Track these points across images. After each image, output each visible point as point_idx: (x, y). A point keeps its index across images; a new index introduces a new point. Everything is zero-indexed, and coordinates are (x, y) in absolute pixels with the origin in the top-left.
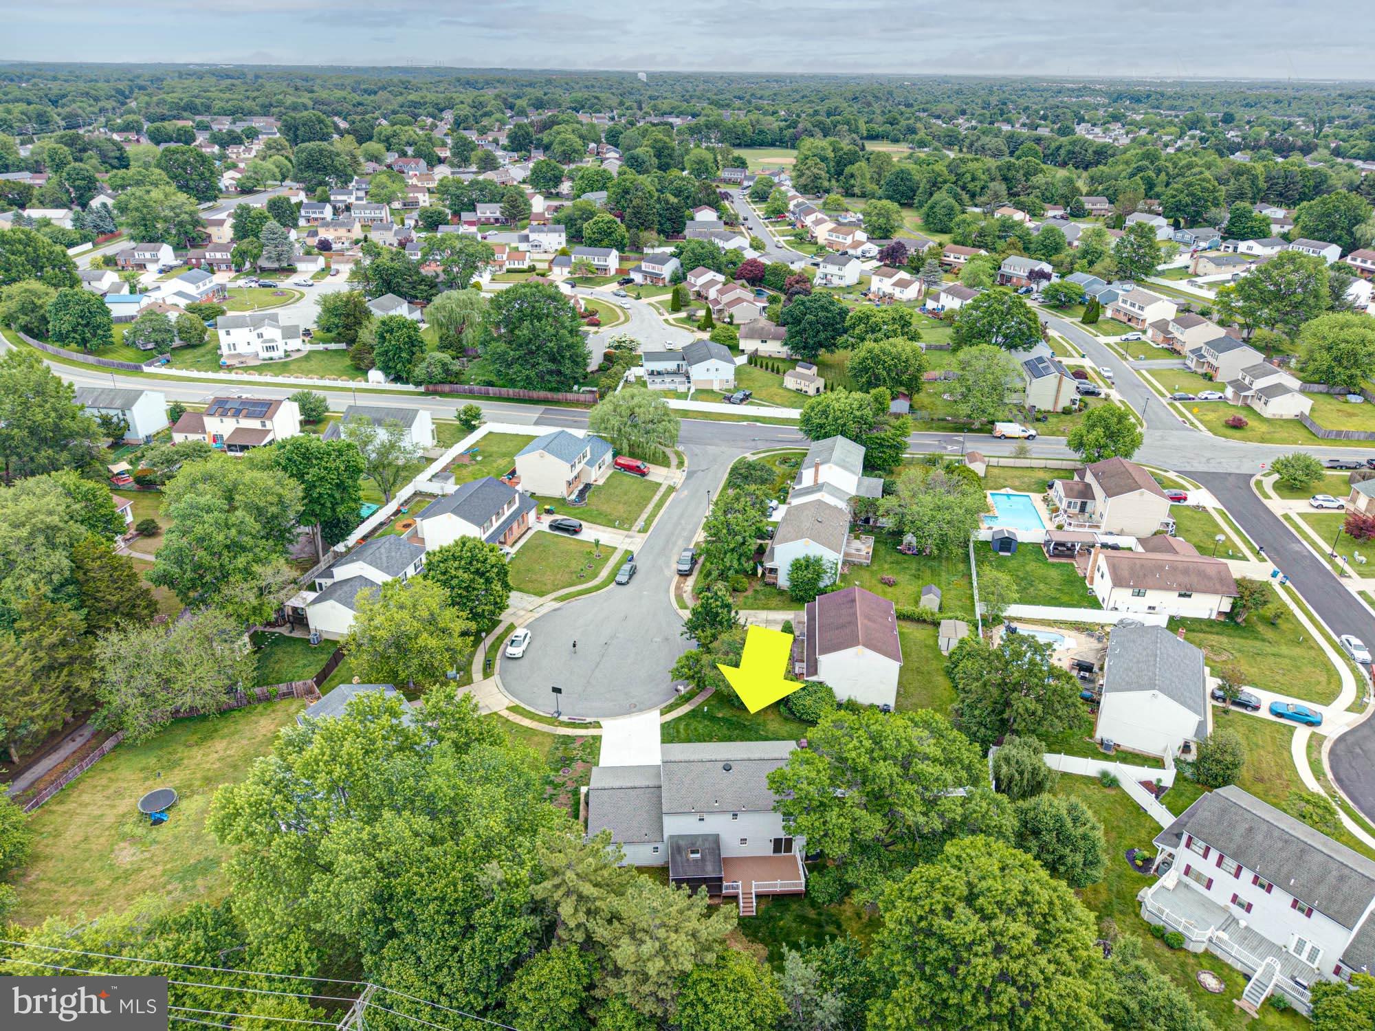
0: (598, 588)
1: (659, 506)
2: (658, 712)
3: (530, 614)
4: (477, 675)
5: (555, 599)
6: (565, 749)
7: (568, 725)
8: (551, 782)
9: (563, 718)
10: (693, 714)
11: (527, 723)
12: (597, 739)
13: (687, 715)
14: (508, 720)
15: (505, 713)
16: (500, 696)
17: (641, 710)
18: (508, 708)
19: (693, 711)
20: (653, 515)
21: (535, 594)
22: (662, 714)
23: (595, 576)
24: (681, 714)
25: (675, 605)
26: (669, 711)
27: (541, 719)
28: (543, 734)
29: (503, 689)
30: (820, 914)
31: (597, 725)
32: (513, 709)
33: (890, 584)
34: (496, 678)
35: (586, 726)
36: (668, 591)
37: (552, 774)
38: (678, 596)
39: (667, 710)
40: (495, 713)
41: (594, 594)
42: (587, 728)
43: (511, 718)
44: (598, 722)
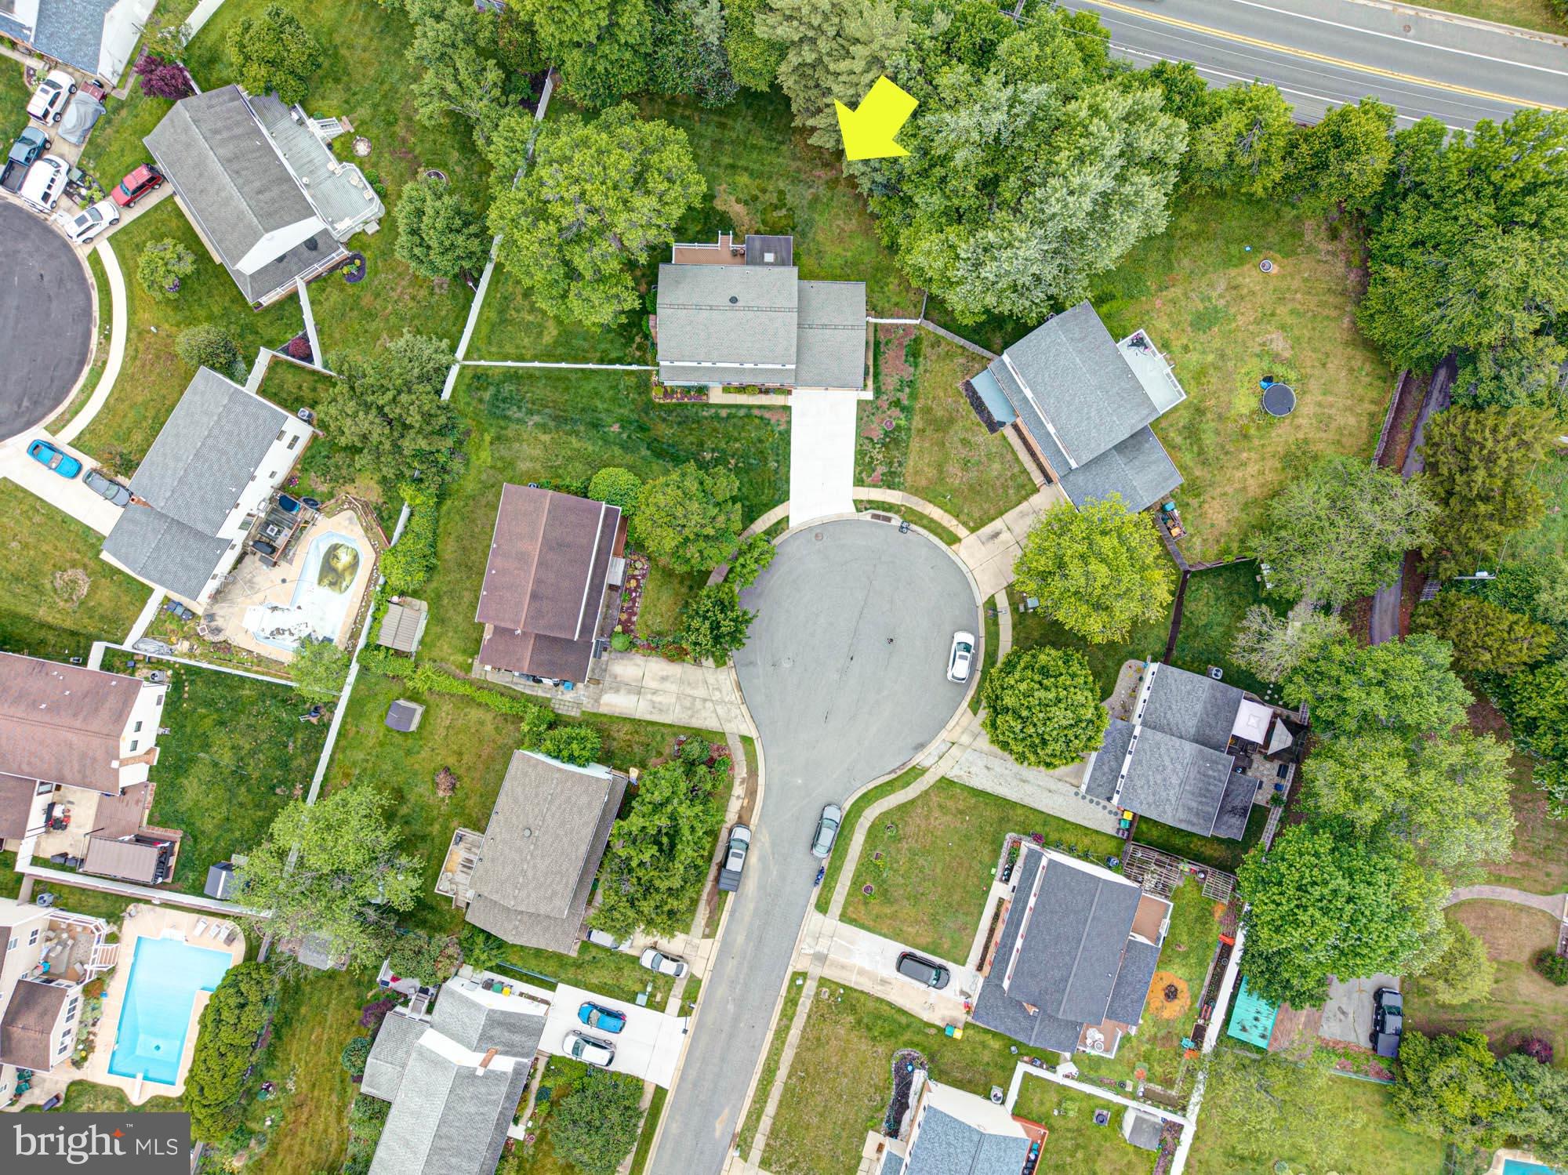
0: (866, 799)
1: (769, 1072)
2: (792, 524)
3: (953, 737)
4: (1002, 602)
5: (924, 771)
6: (891, 464)
7: (889, 507)
8: (903, 409)
9: (896, 521)
10: (754, 513)
11: (935, 512)
12: (859, 482)
13: (760, 513)
14: (957, 517)
15: (962, 532)
16: (971, 563)
17: (810, 529)
18: (958, 539)
19: (751, 521)
20: (782, 1033)
21: (951, 783)
22: (785, 519)
24: (765, 516)
25: (757, 745)
26: (779, 523)
27: (921, 518)
28: (915, 492)
29: (969, 576)
31: (860, 505)
32: (953, 538)
34: (981, 599)
35: (871, 504)
36: (767, 786)
37: (903, 423)
38: (753, 772)
39: (782, 524)
40: (973, 530)
41: (871, 786)
42: (870, 502)
43: (955, 522)
44: (858, 510)
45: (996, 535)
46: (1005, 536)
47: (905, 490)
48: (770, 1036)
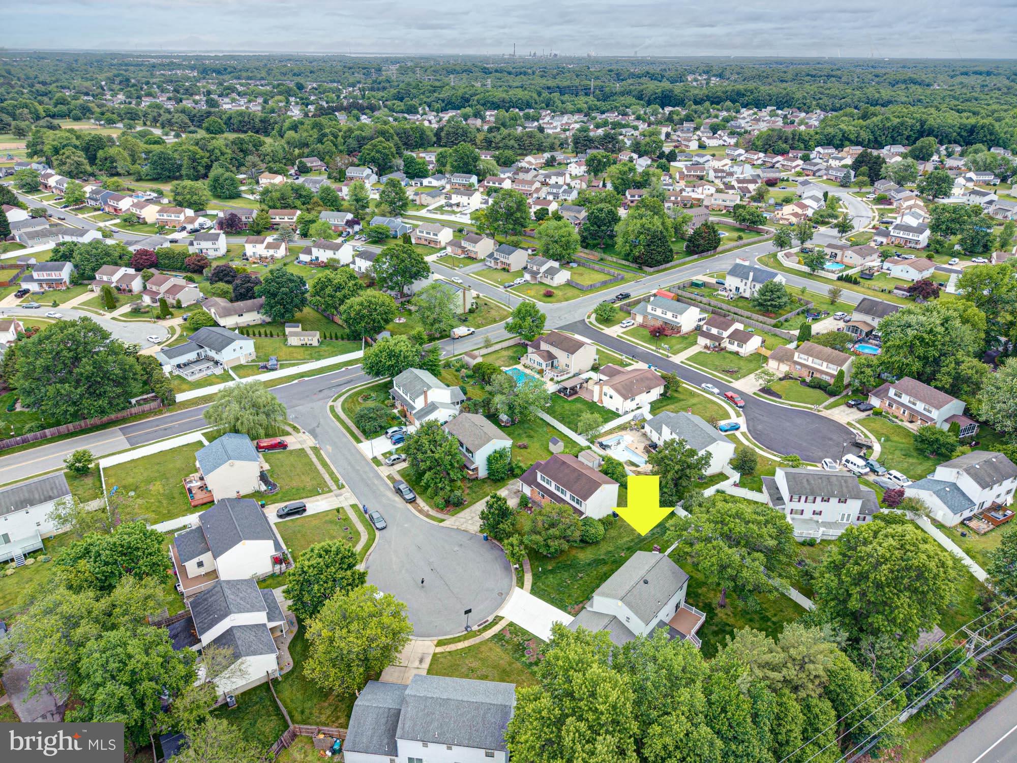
0: (372, 540)
1: (325, 465)
2: (517, 588)
6: (507, 642)
7: (486, 629)
8: (531, 664)
9: (475, 628)
10: (536, 577)
11: (460, 645)
12: (511, 624)
13: (534, 579)
14: (449, 652)
15: (439, 650)
16: (420, 642)
17: (508, 594)
18: (436, 646)
19: (534, 575)
20: (332, 474)
22: (522, 587)
23: (358, 534)
24: (531, 580)
25: (436, 523)
26: (523, 584)
27: (465, 638)
28: (481, 643)
30: (717, 626)
31: (498, 619)
32: (440, 644)
33: (525, 447)
35: (494, 623)
36: (415, 517)
37: (524, 659)
38: (428, 516)
39: (521, 583)
40: (435, 654)
41: (374, 545)
42: (497, 623)
43: (448, 650)
44: (497, 616)
45: (421, 661)
46: (417, 664)
47: (488, 640)
48: (335, 471)
